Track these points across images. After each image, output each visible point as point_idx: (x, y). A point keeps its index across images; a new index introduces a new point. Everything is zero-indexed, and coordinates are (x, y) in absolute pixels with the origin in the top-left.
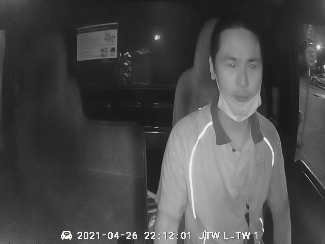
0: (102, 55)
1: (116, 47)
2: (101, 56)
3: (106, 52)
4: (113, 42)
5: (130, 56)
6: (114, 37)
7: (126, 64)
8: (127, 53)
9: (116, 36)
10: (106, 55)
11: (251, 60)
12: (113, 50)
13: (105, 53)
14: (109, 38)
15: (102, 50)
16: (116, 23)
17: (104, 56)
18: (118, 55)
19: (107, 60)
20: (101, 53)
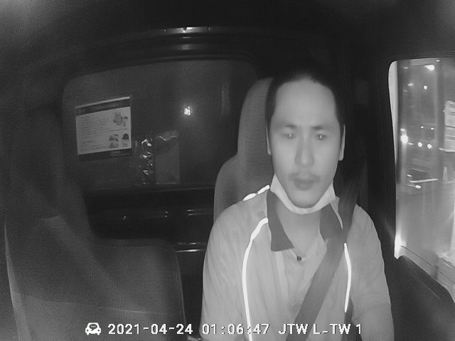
0: (112, 146)
1: (129, 132)
2: (110, 147)
3: (117, 140)
4: (125, 126)
5: (149, 145)
6: (126, 118)
7: (145, 157)
8: (145, 140)
9: (129, 118)
10: (117, 145)
11: (318, 128)
12: (126, 137)
13: (115, 142)
14: (119, 120)
15: (111, 139)
16: (129, 98)
17: (113, 147)
18: (133, 145)
19: (119, 152)
20: (109, 142)
